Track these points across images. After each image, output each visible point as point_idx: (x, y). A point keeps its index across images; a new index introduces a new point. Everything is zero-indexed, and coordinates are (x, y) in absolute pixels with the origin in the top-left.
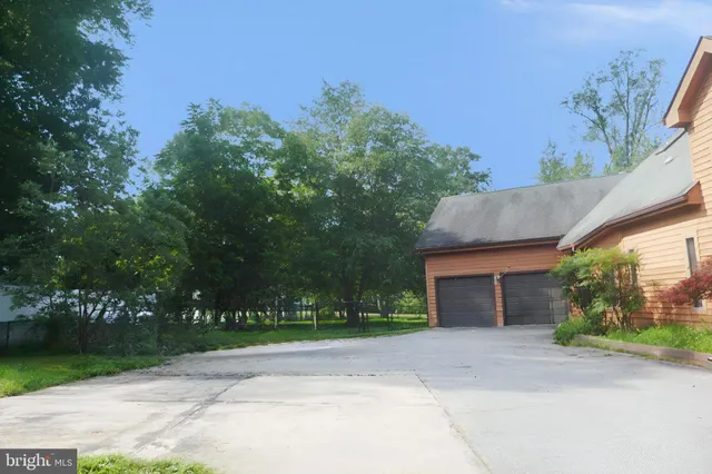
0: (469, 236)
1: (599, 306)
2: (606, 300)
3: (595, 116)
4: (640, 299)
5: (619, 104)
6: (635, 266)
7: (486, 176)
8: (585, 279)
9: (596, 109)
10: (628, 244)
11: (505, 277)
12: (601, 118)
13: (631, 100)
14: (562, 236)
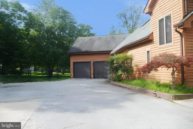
0: (84, 49)
1: (120, 73)
2: (122, 70)
4: (132, 71)
5: (131, 17)
6: (131, 59)
8: (116, 63)
9: (125, 18)
10: (130, 53)
11: (94, 63)
12: (126, 21)
14: (112, 50)
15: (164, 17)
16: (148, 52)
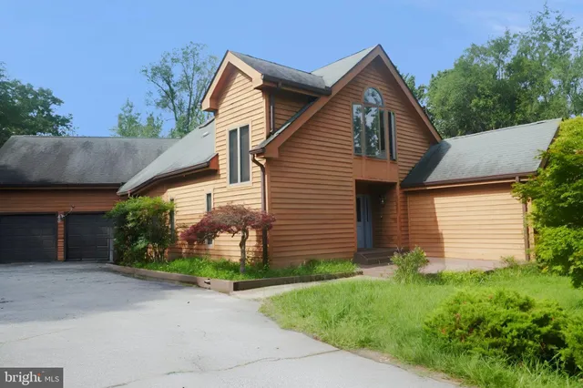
0: (35, 175)
1: (141, 244)
2: (148, 238)
3: (167, 88)
6: (172, 214)
7: (68, 121)
8: (133, 220)
9: (168, 83)
10: (172, 194)
11: (68, 216)
12: (171, 90)
13: (195, 81)
14: (123, 184)
15: (237, 126)
16: (209, 195)
